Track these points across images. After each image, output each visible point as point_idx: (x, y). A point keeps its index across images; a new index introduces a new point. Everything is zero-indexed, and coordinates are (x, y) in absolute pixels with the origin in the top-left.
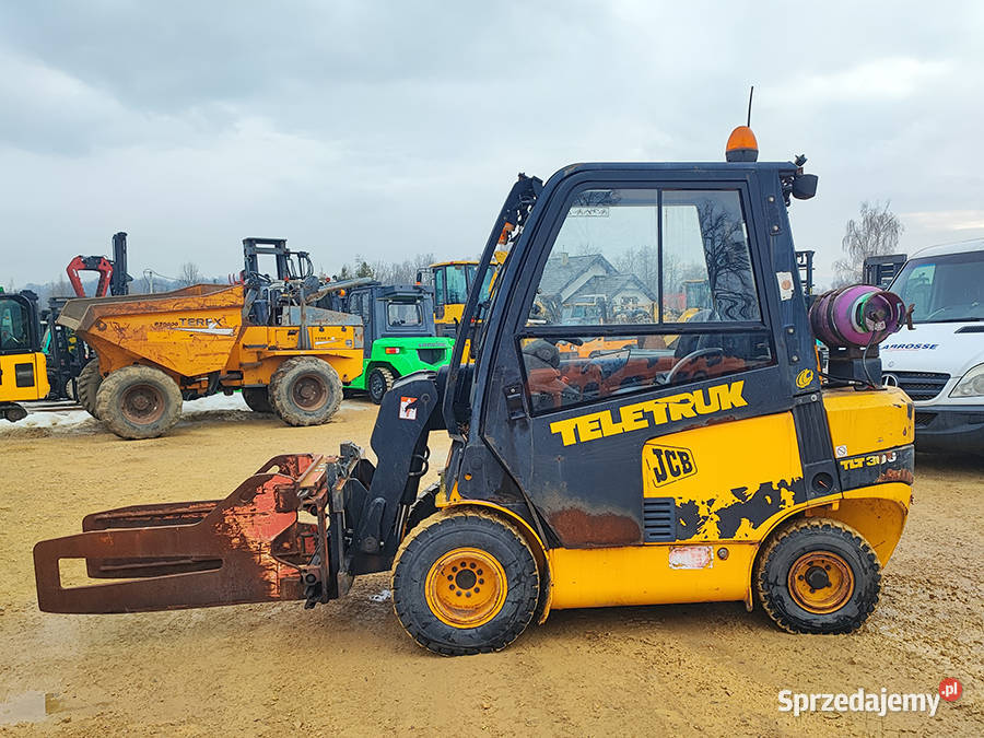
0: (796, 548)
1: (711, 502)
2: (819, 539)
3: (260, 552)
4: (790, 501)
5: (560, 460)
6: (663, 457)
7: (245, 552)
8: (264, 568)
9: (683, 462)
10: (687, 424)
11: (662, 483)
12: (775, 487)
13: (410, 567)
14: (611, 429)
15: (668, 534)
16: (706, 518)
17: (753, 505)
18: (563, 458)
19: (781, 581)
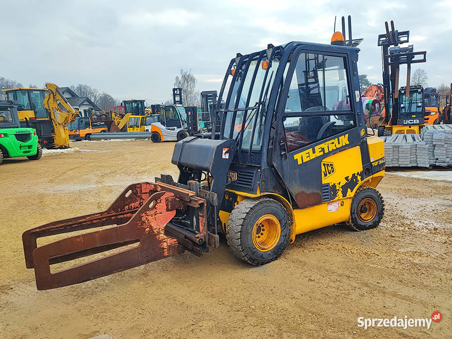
0: (360, 198)
1: (339, 183)
2: (366, 194)
3: (159, 233)
4: (360, 180)
5: (297, 171)
6: (326, 166)
7: (152, 235)
8: (161, 241)
9: (332, 168)
10: (334, 152)
11: (326, 177)
12: (356, 175)
13: (247, 227)
14: (313, 156)
15: (328, 198)
16: (338, 190)
17: (351, 183)
18: (298, 170)
19: (356, 212)
